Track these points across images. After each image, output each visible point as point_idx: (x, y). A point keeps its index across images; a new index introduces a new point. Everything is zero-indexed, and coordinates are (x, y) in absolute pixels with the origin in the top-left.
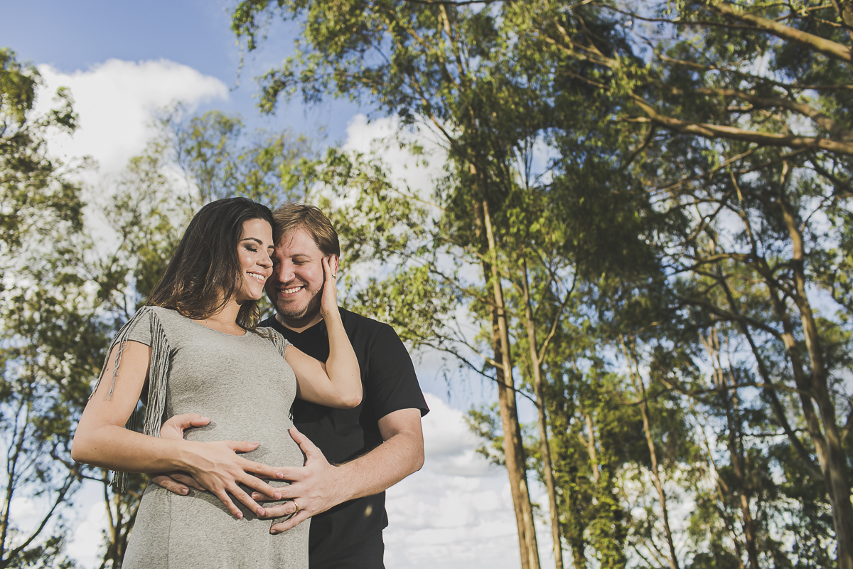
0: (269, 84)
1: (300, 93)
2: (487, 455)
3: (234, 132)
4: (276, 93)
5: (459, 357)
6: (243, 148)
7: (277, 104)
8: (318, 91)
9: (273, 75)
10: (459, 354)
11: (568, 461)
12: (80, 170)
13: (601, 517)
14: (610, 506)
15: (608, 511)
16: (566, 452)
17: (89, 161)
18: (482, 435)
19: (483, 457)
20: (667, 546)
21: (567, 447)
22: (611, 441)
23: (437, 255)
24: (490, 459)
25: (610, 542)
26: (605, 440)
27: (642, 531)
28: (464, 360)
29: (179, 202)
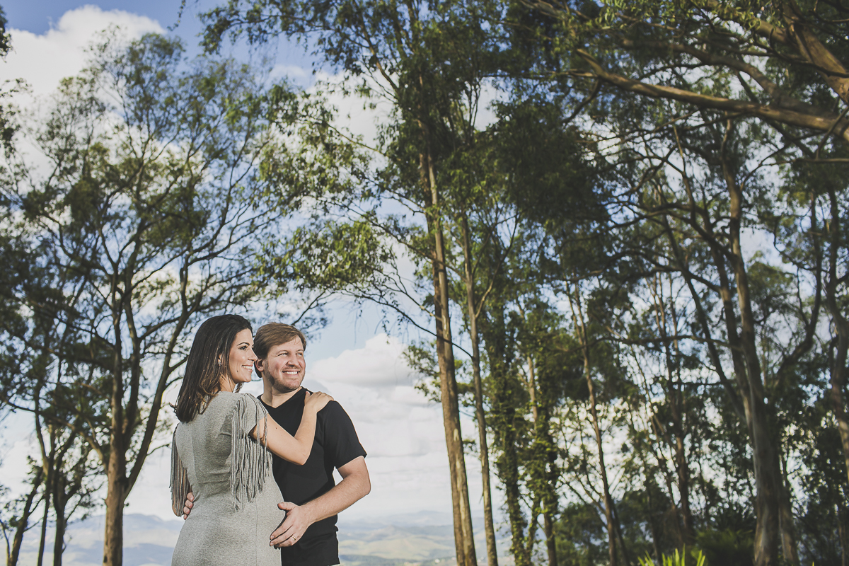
0: (212, 22)
1: (245, 33)
2: (427, 392)
3: (174, 56)
4: (221, 31)
5: (398, 311)
6: (184, 73)
7: (222, 44)
8: (265, 32)
9: (218, 12)
10: (399, 308)
11: (506, 402)
12: (13, 93)
13: (536, 459)
14: (545, 448)
15: (543, 452)
16: (504, 394)
17: (23, 85)
18: (422, 370)
19: (422, 393)
20: (601, 483)
21: (505, 389)
22: (548, 384)
23: (382, 199)
24: (429, 396)
25: (543, 483)
26: (543, 382)
27: (578, 467)
28: (403, 314)
29: (116, 130)
